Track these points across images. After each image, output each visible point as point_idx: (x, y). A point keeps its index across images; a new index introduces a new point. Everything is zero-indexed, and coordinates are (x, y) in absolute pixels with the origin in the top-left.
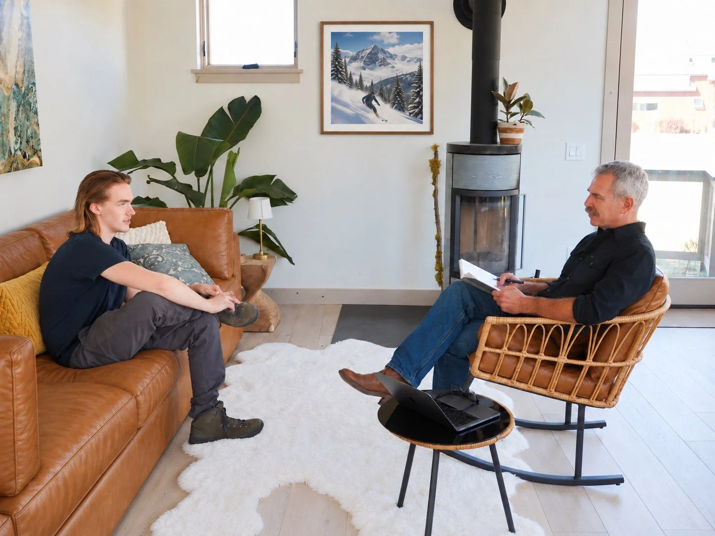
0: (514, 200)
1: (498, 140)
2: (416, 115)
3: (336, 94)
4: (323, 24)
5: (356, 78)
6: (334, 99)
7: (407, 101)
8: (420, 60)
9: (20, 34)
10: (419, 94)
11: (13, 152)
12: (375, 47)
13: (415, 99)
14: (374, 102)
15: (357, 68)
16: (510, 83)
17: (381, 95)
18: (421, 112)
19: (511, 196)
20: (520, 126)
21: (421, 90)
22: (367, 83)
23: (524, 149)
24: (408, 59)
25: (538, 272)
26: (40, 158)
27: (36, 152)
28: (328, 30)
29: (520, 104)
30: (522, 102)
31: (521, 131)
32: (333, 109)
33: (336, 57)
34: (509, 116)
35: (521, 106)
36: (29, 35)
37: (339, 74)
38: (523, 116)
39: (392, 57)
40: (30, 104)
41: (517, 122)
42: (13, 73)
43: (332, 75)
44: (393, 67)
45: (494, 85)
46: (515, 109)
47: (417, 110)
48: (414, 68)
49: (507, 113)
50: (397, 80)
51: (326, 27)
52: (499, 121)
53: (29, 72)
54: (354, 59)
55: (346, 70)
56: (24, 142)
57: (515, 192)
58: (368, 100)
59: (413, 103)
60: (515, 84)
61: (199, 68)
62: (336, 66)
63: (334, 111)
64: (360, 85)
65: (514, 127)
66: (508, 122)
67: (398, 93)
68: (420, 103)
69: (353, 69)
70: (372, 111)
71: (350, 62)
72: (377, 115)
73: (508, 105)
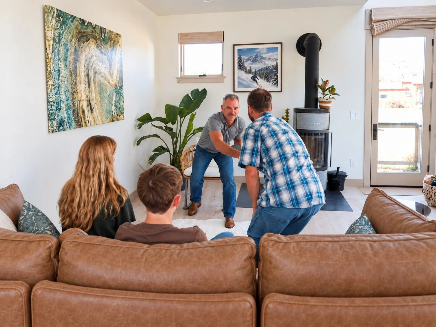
0: (326, 135)
1: (319, 107)
2: (275, 84)
3: (240, 75)
4: (234, 45)
5: (248, 69)
6: (239, 78)
7: (271, 78)
8: (277, 60)
9: (119, 65)
10: (276, 75)
11: (114, 113)
12: (257, 54)
13: (274, 77)
14: (256, 79)
15: (249, 64)
16: (324, 80)
17: (260, 75)
18: (277, 82)
19: (325, 133)
20: (329, 100)
21: (277, 73)
22: (253, 71)
23: (331, 110)
24: (271, 59)
25: (338, 168)
26: (123, 116)
27: (123, 114)
28: (237, 48)
29: (329, 90)
30: (330, 89)
31: (330, 102)
32: (238, 82)
33: (240, 59)
34: (324, 95)
35: (330, 91)
36: (121, 65)
37: (241, 66)
38: (331, 95)
39: (264, 58)
40: (121, 93)
41: (328, 99)
42: (115, 81)
43: (238, 67)
44: (265, 63)
45: (316, 81)
46: (327, 92)
47: (275, 82)
48: (274, 63)
49: (323, 94)
50: (266, 69)
51: (235, 47)
52: (319, 98)
53: (121, 80)
54: (247, 60)
55: (244, 64)
56: (118, 109)
57: (327, 131)
58: (254, 78)
59: (273, 78)
60: (327, 81)
61: (179, 76)
62: (239, 63)
63: (239, 83)
64: (250, 72)
65: (327, 100)
66: (323, 98)
67: (267, 74)
68: (277, 78)
69: (247, 65)
70: (255, 83)
71: (246, 61)
72: (258, 84)
73: (324, 91)
